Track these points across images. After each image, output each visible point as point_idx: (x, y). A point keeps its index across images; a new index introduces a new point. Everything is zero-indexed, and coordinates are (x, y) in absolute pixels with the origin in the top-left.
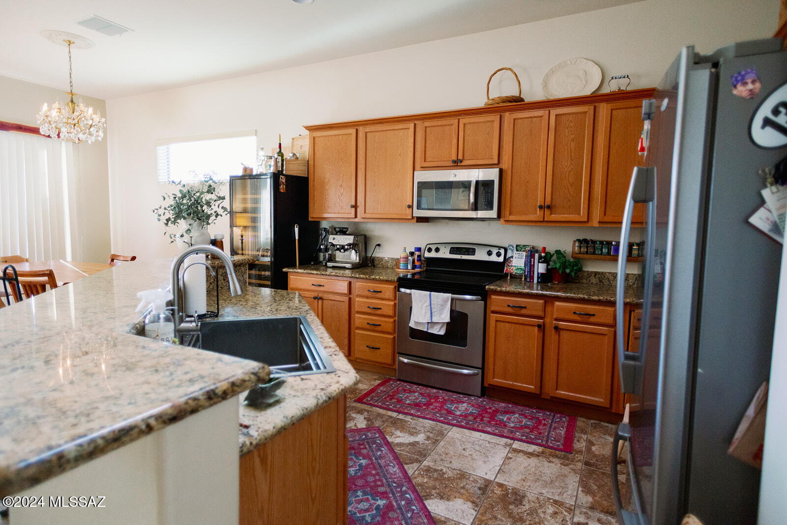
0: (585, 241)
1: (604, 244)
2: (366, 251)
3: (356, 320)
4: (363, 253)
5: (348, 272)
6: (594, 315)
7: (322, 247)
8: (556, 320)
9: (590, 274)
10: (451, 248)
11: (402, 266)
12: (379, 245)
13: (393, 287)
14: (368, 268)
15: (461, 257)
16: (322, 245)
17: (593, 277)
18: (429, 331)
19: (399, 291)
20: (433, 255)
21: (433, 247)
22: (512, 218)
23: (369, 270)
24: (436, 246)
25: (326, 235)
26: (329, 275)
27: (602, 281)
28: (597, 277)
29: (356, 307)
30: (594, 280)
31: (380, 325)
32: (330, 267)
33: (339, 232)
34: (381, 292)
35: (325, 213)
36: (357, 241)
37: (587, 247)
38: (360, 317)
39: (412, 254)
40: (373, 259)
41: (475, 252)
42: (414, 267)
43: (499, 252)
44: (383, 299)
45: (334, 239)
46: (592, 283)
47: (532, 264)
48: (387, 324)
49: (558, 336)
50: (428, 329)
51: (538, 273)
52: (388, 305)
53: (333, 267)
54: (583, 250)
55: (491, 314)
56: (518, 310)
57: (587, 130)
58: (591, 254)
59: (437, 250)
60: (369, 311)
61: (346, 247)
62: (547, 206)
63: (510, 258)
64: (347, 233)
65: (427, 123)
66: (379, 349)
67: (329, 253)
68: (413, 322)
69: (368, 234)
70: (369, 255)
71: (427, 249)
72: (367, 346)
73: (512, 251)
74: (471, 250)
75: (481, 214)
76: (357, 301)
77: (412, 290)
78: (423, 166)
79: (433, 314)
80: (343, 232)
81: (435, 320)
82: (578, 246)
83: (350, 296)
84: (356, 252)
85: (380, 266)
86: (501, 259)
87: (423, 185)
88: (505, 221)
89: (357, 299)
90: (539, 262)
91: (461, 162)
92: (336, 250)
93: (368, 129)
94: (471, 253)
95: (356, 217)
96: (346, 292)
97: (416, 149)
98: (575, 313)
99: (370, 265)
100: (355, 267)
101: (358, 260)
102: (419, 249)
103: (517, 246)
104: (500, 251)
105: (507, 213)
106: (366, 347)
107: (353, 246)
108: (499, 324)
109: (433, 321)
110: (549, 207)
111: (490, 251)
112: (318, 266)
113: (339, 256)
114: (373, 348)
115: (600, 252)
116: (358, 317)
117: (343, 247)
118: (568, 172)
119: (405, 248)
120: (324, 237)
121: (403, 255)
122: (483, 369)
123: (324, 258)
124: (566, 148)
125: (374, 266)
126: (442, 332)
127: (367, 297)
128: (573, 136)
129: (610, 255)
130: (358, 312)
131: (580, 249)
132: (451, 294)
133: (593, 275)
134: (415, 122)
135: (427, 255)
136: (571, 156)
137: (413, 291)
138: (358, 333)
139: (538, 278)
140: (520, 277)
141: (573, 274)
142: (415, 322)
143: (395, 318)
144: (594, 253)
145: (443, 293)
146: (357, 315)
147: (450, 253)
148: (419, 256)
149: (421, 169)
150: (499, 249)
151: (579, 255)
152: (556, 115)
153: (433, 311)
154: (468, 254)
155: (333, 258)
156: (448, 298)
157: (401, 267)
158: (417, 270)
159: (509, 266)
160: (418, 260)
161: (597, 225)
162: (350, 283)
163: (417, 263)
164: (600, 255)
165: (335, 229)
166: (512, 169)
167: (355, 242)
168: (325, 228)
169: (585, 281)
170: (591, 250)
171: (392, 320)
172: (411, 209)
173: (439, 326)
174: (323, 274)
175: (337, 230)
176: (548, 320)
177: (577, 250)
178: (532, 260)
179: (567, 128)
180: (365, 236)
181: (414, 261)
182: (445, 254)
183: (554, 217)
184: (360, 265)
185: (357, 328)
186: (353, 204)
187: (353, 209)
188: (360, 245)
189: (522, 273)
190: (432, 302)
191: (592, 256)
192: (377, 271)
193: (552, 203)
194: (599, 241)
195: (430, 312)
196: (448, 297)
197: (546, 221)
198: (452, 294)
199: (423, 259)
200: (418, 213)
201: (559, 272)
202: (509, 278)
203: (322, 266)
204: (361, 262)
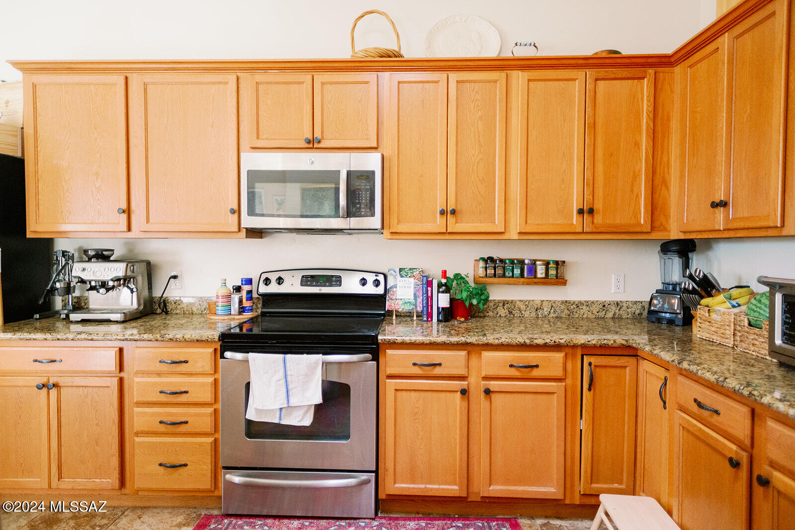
0: (491, 259)
1: (515, 264)
2: (150, 288)
3: (135, 418)
4: (146, 293)
5: (114, 328)
6: (537, 366)
7: (58, 285)
8: (485, 378)
9: (497, 304)
10: (303, 276)
11: (220, 309)
12: (175, 277)
13: (211, 350)
14: (154, 316)
15: (321, 290)
16: (59, 281)
17: (502, 308)
18: (284, 422)
19: (222, 357)
20: (274, 288)
21: (273, 277)
22: (401, 228)
23: (157, 321)
24: (277, 275)
25: (67, 264)
26: (73, 340)
27: (511, 312)
28: (505, 307)
29: (134, 394)
30: (502, 312)
31: (186, 422)
32: (77, 322)
33: (94, 256)
34: (186, 362)
35: (62, 223)
36: (133, 272)
37: (495, 268)
38: (145, 413)
39: (238, 289)
40: (164, 301)
41: (340, 281)
42: (242, 310)
43: (376, 280)
44: (191, 374)
45: (84, 270)
46: (500, 316)
47: (430, 294)
48: (201, 419)
49: (489, 402)
50: (280, 419)
51: (438, 308)
52: (203, 385)
53: (84, 321)
54: (490, 271)
55: (387, 380)
56: (429, 370)
57: (498, 105)
58: (499, 277)
59: (280, 281)
60: (163, 398)
61: (111, 284)
62: (451, 211)
63: (391, 288)
64: (112, 258)
65: (260, 77)
66: (186, 465)
67: (74, 295)
68: (253, 411)
69: (153, 259)
70: (157, 293)
71: (262, 280)
72: (160, 465)
73: (395, 277)
74: (334, 279)
75: (354, 222)
76: (137, 383)
77: (250, 354)
78: (255, 146)
79: (290, 393)
80: (102, 256)
81: (294, 402)
82: (482, 268)
83: (122, 375)
84: (132, 292)
85: (178, 311)
86: (380, 290)
87: (255, 176)
88: (391, 233)
89: (137, 379)
90: (438, 292)
91: (319, 142)
92: (88, 290)
93: (148, 78)
94: (334, 283)
95: (129, 229)
96: (114, 369)
97: (241, 118)
98: (511, 366)
99: (159, 311)
100: (130, 318)
101: (135, 306)
102: (249, 282)
103: (401, 270)
104: (378, 278)
105: (394, 221)
106: (159, 467)
107: (125, 281)
108: (399, 393)
109: (291, 405)
110: (453, 212)
111: (363, 279)
112: (51, 320)
113: (96, 299)
114: (174, 467)
115: (511, 275)
116: (141, 413)
117: (104, 284)
118: (475, 165)
119: (226, 280)
120: (63, 267)
121: (223, 292)
122: (376, 472)
123: (65, 306)
124: (473, 130)
125: (167, 313)
126: (307, 421)
127: (159, 374)
128: (480, 113)
129: (524, 278)
130: (140, 404)
131: (486, 270)
132: (321, 355)
133: (501, 304)
134: (238, 74)
135: (263, 289)
136: (479, 141)
137: (252, 356)
138: (140, 443)
139: (439, 313)
140: (409, 315)
141: (481, 306)
142: (256, 410)
143: (215, 406)
144: (504, 276)
145: (308, 353)
146: (136, 410)
147: (302, 285)
148: (250, 292)
149: (252, 150)
150: (376, 276)
151: (486, 279)
152: (458, 82)
153: (290, 387)
154: (331, 285)
155: (83, 304)
156: (316, 363)
157: (219, 312)
158: (247, 315)
159: (391, 299)
160: (247, 300)
161: (516, 237)
162: (121, 350)
163: (246, 304)
164: (510, 277)
165: (86, 252)
166: (398, 155)
167: (129, 273)
168: (64, 252)
169: (491, 314)
170: (499, 271)
171: (210, 410)
172: (236, 215)
173: (301, 412)
174: (58, 339)
175: (91, 253)
176: (472, 380)
177: (481, 272)
178: (429, 289)
179: (473, 101)
180: (148, 264)
181: (241, 302)
182: (293, 286)
183: (460, 227)
184: (141, 312)
185: (137, 434)
186: (124, 206)
187: (125, 216)
188: (140, 279)
189: (412, 309)
190: (289, 373)
191: (502, 280)
192: (172, 321)
193: (456, 207)
194: (508, 259)
195: (284, 390)
196: (317, 360)
197: (449, 233)
198: (324, 354)
199: (255, 295)
200: (249, 222)
201: (465, 304)
202: (394, 317)
203: (59, 319)
204: (142, 307)
